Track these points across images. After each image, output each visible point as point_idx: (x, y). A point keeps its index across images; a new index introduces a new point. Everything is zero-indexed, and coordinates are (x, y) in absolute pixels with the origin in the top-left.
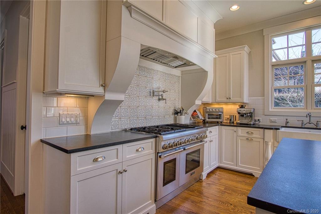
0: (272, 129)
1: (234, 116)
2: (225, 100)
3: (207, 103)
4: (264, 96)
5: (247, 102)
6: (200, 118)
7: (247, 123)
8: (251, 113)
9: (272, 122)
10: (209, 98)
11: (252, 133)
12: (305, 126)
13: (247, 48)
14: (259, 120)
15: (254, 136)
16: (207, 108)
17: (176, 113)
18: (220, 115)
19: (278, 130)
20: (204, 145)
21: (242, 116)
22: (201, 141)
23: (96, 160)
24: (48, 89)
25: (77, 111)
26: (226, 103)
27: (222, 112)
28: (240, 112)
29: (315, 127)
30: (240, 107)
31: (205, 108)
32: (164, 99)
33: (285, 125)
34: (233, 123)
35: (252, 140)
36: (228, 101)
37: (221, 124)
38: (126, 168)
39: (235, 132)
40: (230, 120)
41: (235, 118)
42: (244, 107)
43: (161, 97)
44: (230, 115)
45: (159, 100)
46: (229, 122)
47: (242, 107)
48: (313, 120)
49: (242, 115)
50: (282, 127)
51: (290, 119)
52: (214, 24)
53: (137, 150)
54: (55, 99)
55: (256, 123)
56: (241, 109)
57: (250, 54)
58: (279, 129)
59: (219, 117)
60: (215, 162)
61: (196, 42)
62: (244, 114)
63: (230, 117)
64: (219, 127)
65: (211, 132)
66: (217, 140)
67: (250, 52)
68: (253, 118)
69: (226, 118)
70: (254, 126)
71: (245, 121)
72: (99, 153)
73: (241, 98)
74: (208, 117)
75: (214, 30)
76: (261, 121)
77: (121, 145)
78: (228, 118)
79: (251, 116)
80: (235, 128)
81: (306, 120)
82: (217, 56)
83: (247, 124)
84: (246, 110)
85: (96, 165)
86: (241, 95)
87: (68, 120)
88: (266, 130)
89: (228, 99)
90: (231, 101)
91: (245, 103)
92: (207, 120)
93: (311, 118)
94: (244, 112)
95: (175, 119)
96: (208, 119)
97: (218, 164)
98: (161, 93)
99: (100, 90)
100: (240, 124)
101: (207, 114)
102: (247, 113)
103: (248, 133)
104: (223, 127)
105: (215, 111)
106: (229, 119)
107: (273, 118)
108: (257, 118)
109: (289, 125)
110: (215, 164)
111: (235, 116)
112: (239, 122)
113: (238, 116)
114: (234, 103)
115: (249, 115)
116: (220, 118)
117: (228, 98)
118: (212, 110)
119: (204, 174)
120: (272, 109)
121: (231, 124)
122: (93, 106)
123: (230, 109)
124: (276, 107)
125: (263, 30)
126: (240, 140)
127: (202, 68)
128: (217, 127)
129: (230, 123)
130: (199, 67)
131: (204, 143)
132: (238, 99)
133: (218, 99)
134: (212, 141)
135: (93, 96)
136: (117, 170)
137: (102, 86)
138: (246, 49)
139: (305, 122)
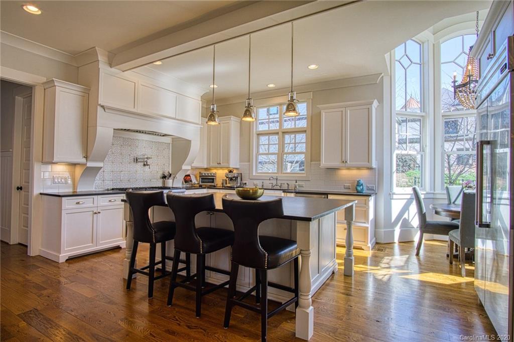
1: (225, 180)
2: (216, 165)
4: (250, 162)
5: (235, 167)
6: (193, 182)
9: (255, 185)
12: (274, 188)
14: (245, 184)
16: (201, 172)
17: (164, 177)
18: (213, 179)
23: (78, 203)
24: (46, 160)
25: (67, 175)
26: (218, 168)
27: (215, 177)
29: (279, 188)
32: (148, 165)
34: (224, 186)
36: (219, 166)
38: (100, 211)
41: (226, 182)
42: (232, 172)
43: (145, 163)
45: (144, 165)
46: (221, 186)
47: (230, 172)
48: (279, 183)
52: (201, 96)
53: (110, 201)
54: (50, 166)
56: (229, 174)
57: (241, 122)
59: (212, 180)
62: (231, 178)
63: (222, 181)
71: (232, 184)
72: (80, 199)
73: (228, 163)
75: (201, 102)
76: (247, 184)
77: (96, 196)
78: (220, 183)
81: (275, 183)
84: (233, 174)
85: (78, 206)
86: (228, 161)
87: (59, 180)
90: (221, 166)
92: (201, 183)
93: (278, 181)
94: (232, 176)
95: (164, 183)
98: (146, 160)
99: (84, 160)
100: (229, 187)
105: (208, 175)
108: (244, 182)
112: (228, 185)
113: (227, 180)
114: (224, 168)
116: (213, 182)
117: (219, 163)
118: (206, 175)
120: (256, 173)
121: (223, 188)
122: (79, 171)
123: (221, 174)
127: (183, 138)
130: (179, 137)
132: (225, 165)
135: (79, 164)
136: (93, 211)
137: (84, 157)
139: (274, 185)
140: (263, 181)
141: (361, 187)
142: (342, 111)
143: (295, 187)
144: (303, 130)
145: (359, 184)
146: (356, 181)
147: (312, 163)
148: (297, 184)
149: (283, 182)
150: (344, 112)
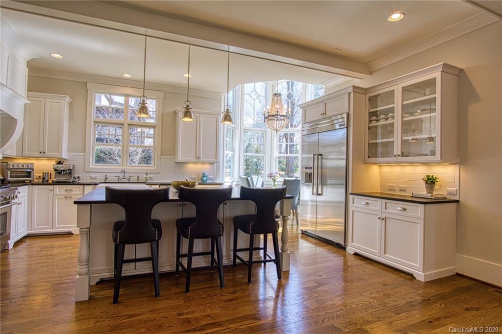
0: (91, 184)
1: (48, 173)
2: (38, 154)
3: (10, 158)
4: (85, 152)
5: (66, 157)
7: (65, 180)
8: (70, 169)
9: (93, 179)
10: (12, 151)
11: (71, 190)
12: (121, 181)
13: (68, 99)
14: (78, 177)
15: (73, 193)
16: (9, 163)
18: (29, 172)
19: (97, 186)
20: (11, 208)
21: (60, 173)
22: (8, 203)
26: (37, 158)
27: (33, 169)
28: (57, 169)
29: (128, 181)
30: (57, 164)
31: (6, 164)
33: (104, 181)
34: (48, 181)
35: (70, 197)
36: (41, 155)
37: (32, 183)
39: (51, 190)
40: (44, 178)
41: (49, 176)
42: (62, 163)
44: (43, 173)
46: (41, 180)
47: (59, 163)
48: (127, 176)
49: (58, 172)
50: (101, 183)
51: (109, 175)
52: (27, 61)
55: (76, 180)
56: (58, 166)
57: (71, 104)
58: (97, 184)
60: (23, 229)
61: (5, 86)
62: (62, 170)
63: (43, 175)
64: (28, 187)
65: (19, 193)
66: (26, 203)
67: (71, 102)
68: (73, 175)
69: (36, 176)
70: (73, 184)
71: (62, 179)
73: (58, 153)
74: (10, 176)
75: (27, 69)
76: (81, 178)
78: (40, 177)
79: (70, 173)
80: (51, 187)
81: (122, 176)
82: (30, 102)
83: (66, 182)
84: (64, 166)
86: (59, 149)
88: (86, 186)
89: (42, 154)
90: (45, 155)
91: (64, 159)
92: (9, 179)
93: (126, 174)
94: (62, 169)
96: (10, 177)
97: (27, 232)
100: (57, 182)
101: (9, 172)
102: (66, 170)
103: (66, 190)
104: (34, 186)
105: (22, 167)
106: (42, 177)
107: (93, 175)
108: (76, 175)
109: (107, 181)
110: (23, 232)
111: (51, 174)
112: (55, 180)
113: (53, 173)
114: (49, 158)
115: (68, 171)
116: (28, 176)
117: (42, 151)
118: (18, 166)
119: (11, 242)
120: (93, 165)
121: (44, 183)
123: (44, 166)
124: (96, 164)
125: (86, 82)
126: (58, 199)
127: (7, 114)
128: (26, 187)
129: (43, 181)
130: (3, 111)
131: (11, 206)
132: (54, 154)
133: (26, 153)
134: (20, 203)
138: (66, 99)
139: (121, 178)
140: (105, 174)
141: (206, 178)
142: (197, 116)
143: (147, 179)
144: (152, 125)
145: (204, 175)
146: (202, 174)
147: (162, 157)
148: (148, 176)
149: (130, 175)
150: (198, 117)
